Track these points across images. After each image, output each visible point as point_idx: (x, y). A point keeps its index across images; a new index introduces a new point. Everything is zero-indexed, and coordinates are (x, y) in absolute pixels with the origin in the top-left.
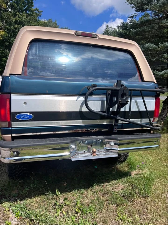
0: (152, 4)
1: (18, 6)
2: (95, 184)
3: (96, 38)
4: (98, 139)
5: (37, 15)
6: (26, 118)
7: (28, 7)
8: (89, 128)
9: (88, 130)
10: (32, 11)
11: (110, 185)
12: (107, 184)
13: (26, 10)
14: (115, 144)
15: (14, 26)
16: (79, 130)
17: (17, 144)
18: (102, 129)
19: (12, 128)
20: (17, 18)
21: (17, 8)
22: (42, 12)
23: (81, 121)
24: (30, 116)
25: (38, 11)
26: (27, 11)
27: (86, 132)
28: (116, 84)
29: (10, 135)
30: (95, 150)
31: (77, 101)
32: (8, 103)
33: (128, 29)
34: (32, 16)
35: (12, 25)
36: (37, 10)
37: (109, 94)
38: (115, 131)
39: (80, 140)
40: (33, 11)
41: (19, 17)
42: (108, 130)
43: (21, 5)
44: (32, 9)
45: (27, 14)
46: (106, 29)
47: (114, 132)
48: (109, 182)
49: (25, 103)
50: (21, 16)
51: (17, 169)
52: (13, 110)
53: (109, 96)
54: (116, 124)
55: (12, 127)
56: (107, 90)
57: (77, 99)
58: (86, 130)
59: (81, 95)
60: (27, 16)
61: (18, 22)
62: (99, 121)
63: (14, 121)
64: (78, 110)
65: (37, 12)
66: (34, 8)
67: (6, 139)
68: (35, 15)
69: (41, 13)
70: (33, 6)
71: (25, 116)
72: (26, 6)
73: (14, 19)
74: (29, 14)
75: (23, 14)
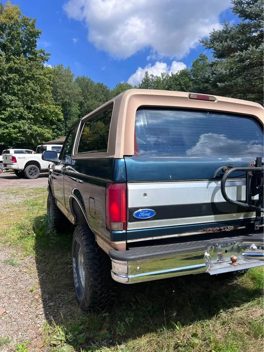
0: (248, 50)
1: (13, 46)
2: (221, 311)
3: (214, 101)
4: (234, 241)
5: (42, 59)
6: (147, 216)
7: (28, 47)
8: (222, 226)
9: (221, 230)
10: (34, 54)
11: (241, 310)
12: (236, 309)
13: (25, 52)
14: (258, 247)
15: (7, 75)
16: (210, 230)
17: (141, 254)
18: (238, 227)
19: (127, 232)
20: (11, 64)
21: (11, 49)
22: (49, 55)
23: (213, 216)
24: (152, 213)
25: (43, 53)
26: (27, 54)
27: (218, 231)
28: (255, 163)
29: (124, 242)
30: (235, 258)
31: (207, 187)
32: (124, 195)
33: (210, 82)
34: (35, 60)
35: (3, 74)
36: (41, 51)
37: (251, 176)
38: (257, 227)
39: (212, 244)
40: (37, 53)
41: (15, 63)
42: (244, 227)
43: (18, 45)
44: (35, 51)
45: (27, 58)
46: (145, 78)
47: (256, 229)
48: (238, 306)
49: (145, 195)
50: (18, 62)
51: (103, 295)
52: (130, 206)
53: (250, 180)
54: (259, 218)
55: (128, 229)
56: (247, 171)
57: (208, 185)
58: (218, 229)
59: (212, 179)
60: (27, 61)
61: (13, 70)
62: (234, 215)
63: (131, 221)
64: (209, 201)
65: (42, 55)
66: (37, 49)
67: (119, 247)
68: (40, 60)
69: (49, 57)
70: (35, 46)
71: (145, 213)
72: (26, 47)
73: (7, 66)
74: (29, 58)
75: (22, 58)
